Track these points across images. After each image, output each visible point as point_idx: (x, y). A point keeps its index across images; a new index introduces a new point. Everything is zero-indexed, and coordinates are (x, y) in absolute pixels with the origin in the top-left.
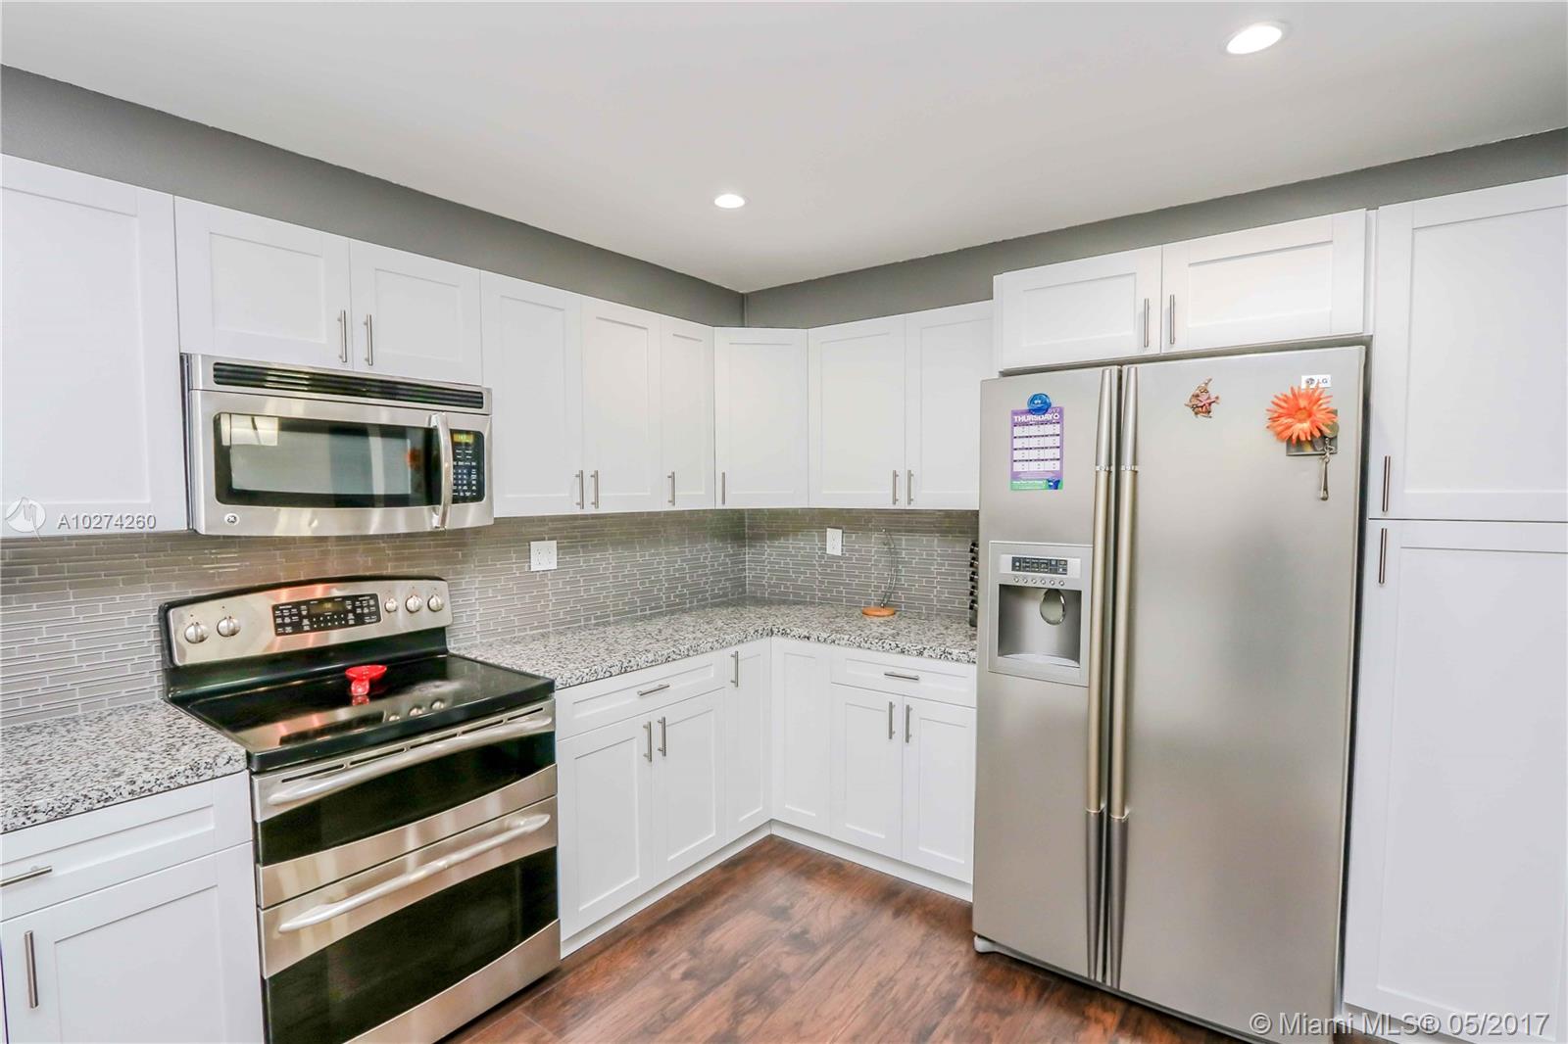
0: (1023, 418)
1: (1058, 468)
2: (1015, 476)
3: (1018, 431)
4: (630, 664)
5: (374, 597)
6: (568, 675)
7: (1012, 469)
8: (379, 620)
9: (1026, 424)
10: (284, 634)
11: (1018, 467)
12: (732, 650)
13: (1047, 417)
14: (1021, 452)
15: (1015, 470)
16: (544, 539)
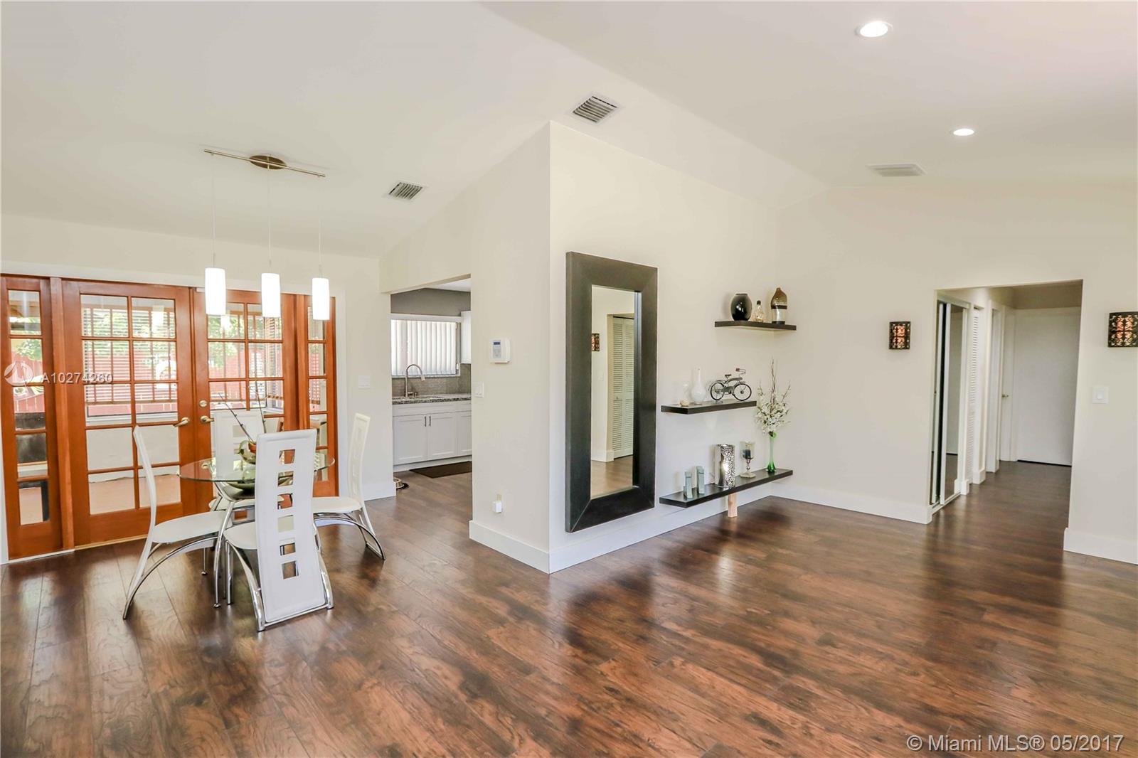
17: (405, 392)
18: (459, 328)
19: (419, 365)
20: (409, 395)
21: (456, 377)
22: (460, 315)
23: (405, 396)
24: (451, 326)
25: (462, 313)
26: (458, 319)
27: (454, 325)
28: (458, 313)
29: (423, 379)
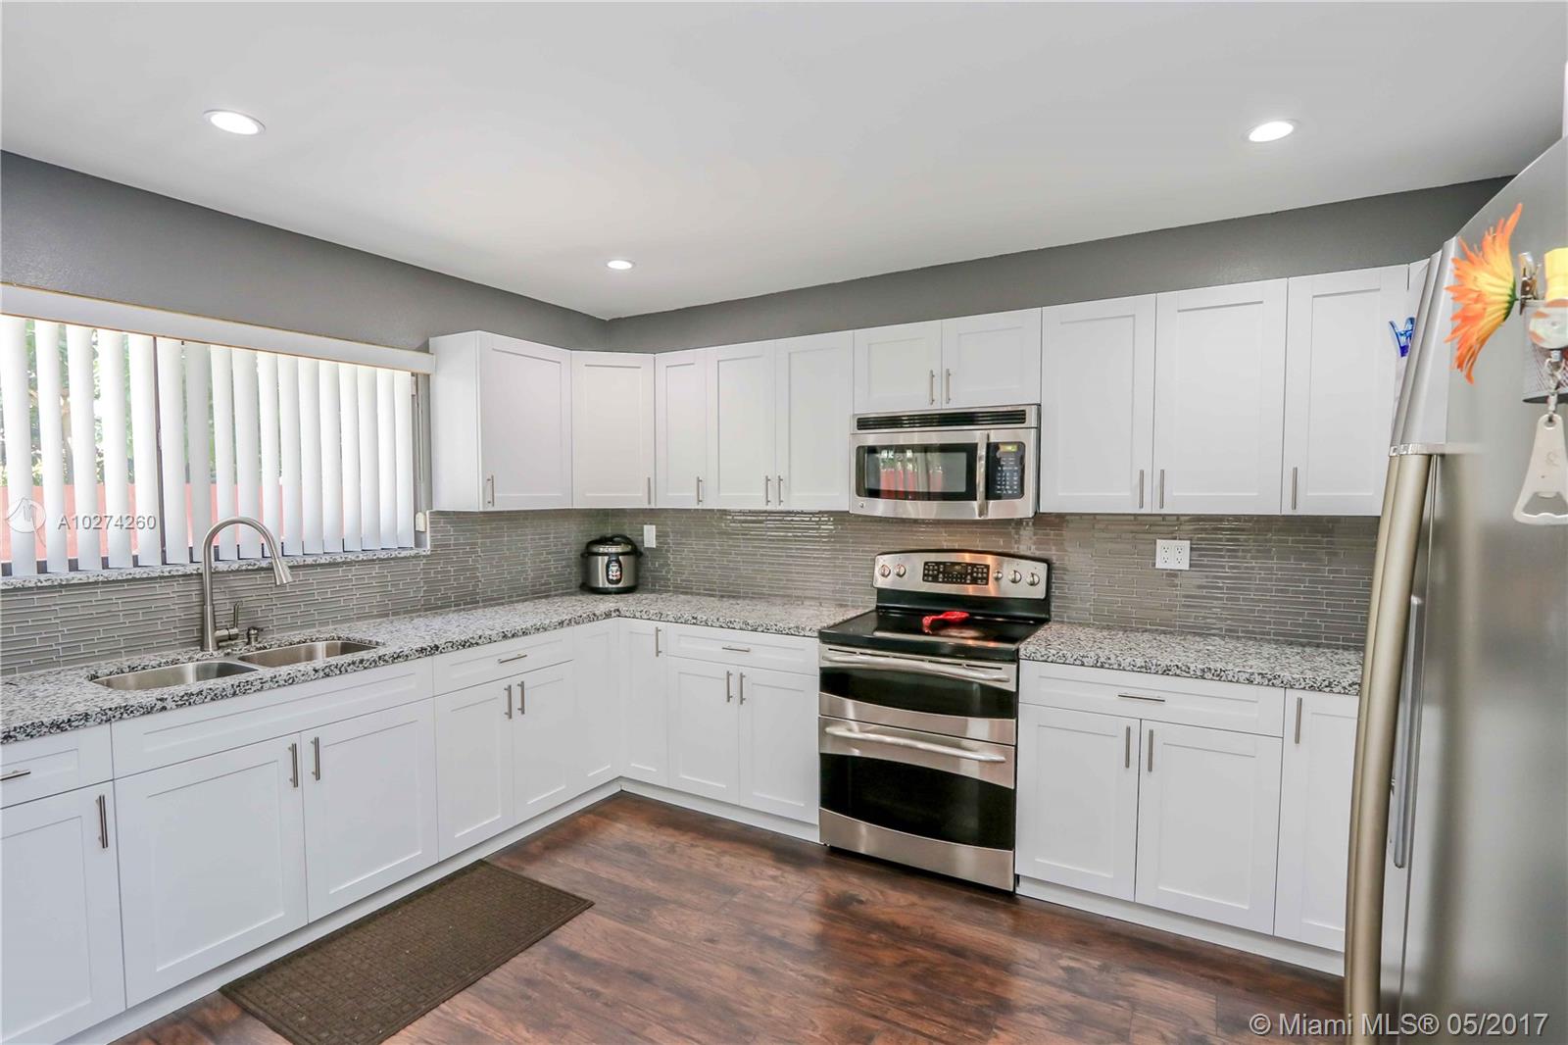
4: (1110, 661)
5: (987, 566)
6: (1031, 649)
8: (987, 584)
10: (927, 581)
12: (1296, 693)
16: (1179, 539)
17: (203, 630)
18: (423, 389)
19: (268, 522)
20: (220, 643)
21: (416, 557)
22: (425, 348)
23: (202, 644)
24: (393, 385)
25: (432, 341)
26: (421, 362)
27: (403, 381)
28: (418, 343)
29: (284, 575)
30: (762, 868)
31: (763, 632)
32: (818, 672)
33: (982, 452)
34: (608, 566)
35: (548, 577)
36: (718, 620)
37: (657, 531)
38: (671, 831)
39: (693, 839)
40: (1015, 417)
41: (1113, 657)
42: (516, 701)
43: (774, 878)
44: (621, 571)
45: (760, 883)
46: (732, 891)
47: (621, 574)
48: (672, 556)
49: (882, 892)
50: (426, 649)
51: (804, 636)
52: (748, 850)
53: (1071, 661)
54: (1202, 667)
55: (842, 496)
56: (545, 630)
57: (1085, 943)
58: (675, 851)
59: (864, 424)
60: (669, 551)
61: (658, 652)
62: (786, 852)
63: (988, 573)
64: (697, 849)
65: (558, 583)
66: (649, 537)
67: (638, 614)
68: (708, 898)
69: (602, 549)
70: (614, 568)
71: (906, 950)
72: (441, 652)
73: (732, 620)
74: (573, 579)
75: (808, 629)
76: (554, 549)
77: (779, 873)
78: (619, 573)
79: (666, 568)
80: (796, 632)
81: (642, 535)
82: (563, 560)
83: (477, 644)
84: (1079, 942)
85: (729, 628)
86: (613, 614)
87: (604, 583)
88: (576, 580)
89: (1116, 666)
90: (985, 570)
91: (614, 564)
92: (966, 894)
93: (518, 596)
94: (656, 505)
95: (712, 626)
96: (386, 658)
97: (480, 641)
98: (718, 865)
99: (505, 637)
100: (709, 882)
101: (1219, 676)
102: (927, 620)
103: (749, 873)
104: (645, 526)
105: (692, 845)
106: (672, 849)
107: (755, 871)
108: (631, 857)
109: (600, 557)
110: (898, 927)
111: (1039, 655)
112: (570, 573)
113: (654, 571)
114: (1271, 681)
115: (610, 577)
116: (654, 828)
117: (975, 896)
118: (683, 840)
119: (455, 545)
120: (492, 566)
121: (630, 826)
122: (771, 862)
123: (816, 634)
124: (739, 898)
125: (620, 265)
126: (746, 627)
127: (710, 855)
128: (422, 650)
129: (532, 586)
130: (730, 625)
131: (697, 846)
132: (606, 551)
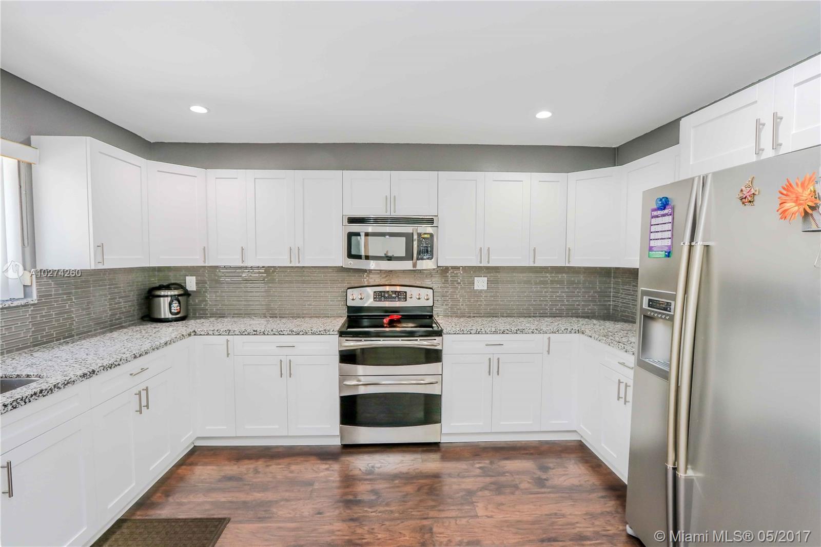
0: (655, 213)
1: (670, 244)
2: (651, 249)
3: (654, 221)
4: (482, 331)
5: (406, 292)
6: (449, 329)
7: (649, 244)
8: (406, 301)
9: (657, 217)
10: (376, 301)
11: (653, 243)
12: (548, 335)
13: (666, 211)
14: (655, 233)
15: (651, 245)
16: (481, 277)
18: (25, 175)
21: (27, 305)
22: (27, 142)
25: (33, 138)
26: (25, 153)
27: (9, 166)
28: (21, 138)
30: (317, 466)
31: (303, 335)
32: (338, 353)
33: (415, 237)
34: (170, 304)
35: (120, 314)
36: (272, 330)
37: (196, 280)
38: (247, 462)
39: (265, 462)
40: (430, 221)
41: (483, 329)
42: (143, 401)
43: (327, 469)
44: (180, 307)
45: (322, 474)
46: (310, 483)
47: (180, 309)
48: (208, 295)
49: (384, 460)
50: (86, 374)
51: (329, 334)
52: (302, 459)
53: (465, 332)
54: (516, 329)
55: (339, 258)
56: (158, 349)
57: (478, 455)
58: (259, 472)
59: (352, 220)
60: (207, 292)
61: (228, 354)
62: (323, 454)
63: (406, 295)
64: (271, 467)
65: (127, 317)
66: (191, 284)
67: (211, 333)
68: (299, 491)
69: (163, 293)
70: (175, 306)
71: (415, 483)
72: (97, 375)
73: (282, 330)
74: (136, 314)
75: (331, 330)
76: (123, 294)
77: (327, 466)
78: (179, 308)
79: (204, 303)
80: (326, 332)
81: (185, 283)
82: (129, 301)
83: (119, 365)
84: (476, 455)
85: (280, 335)
86: (192, 334)
87: (168, 316)
88: (138, 315)
89: (484, 333)
90: (405, 294)
91: (175, 302)
92: (420, 449)
93: (101, 329)
94: (208, 264)
95: (268, 335)
96: (59, 385)
97: (121, 363)
98: (292, 472)
99: (135, 357)
100: (293, 483)
101: (522, 331)
102: (386, 321)
103: (311, 471)
104: (187, 277)
105: (267, 466)
106: (256, 471)
107: (314, 469)
108: (234, 484)
109: (162, 299)
110: (404, 474)
111: (452, 331)
112: (134, 310)
113: (195, 305)
114: (540, 331)
115: (173, 311)
116: (235, 463)
117: (425, 449)
118: (260, 464)
119: (55, 295)
120: (83, 309)
121: (218, 466)
122: (319, 462)
123: (336, 333)
124: (317, 486)
125: (198, 109)
126: (292, 333)
127: (282, 468)
128: (84, 375)
129: (110, 321)
130: (280, 333)
131: (270, 465)
132: (166, 294)
